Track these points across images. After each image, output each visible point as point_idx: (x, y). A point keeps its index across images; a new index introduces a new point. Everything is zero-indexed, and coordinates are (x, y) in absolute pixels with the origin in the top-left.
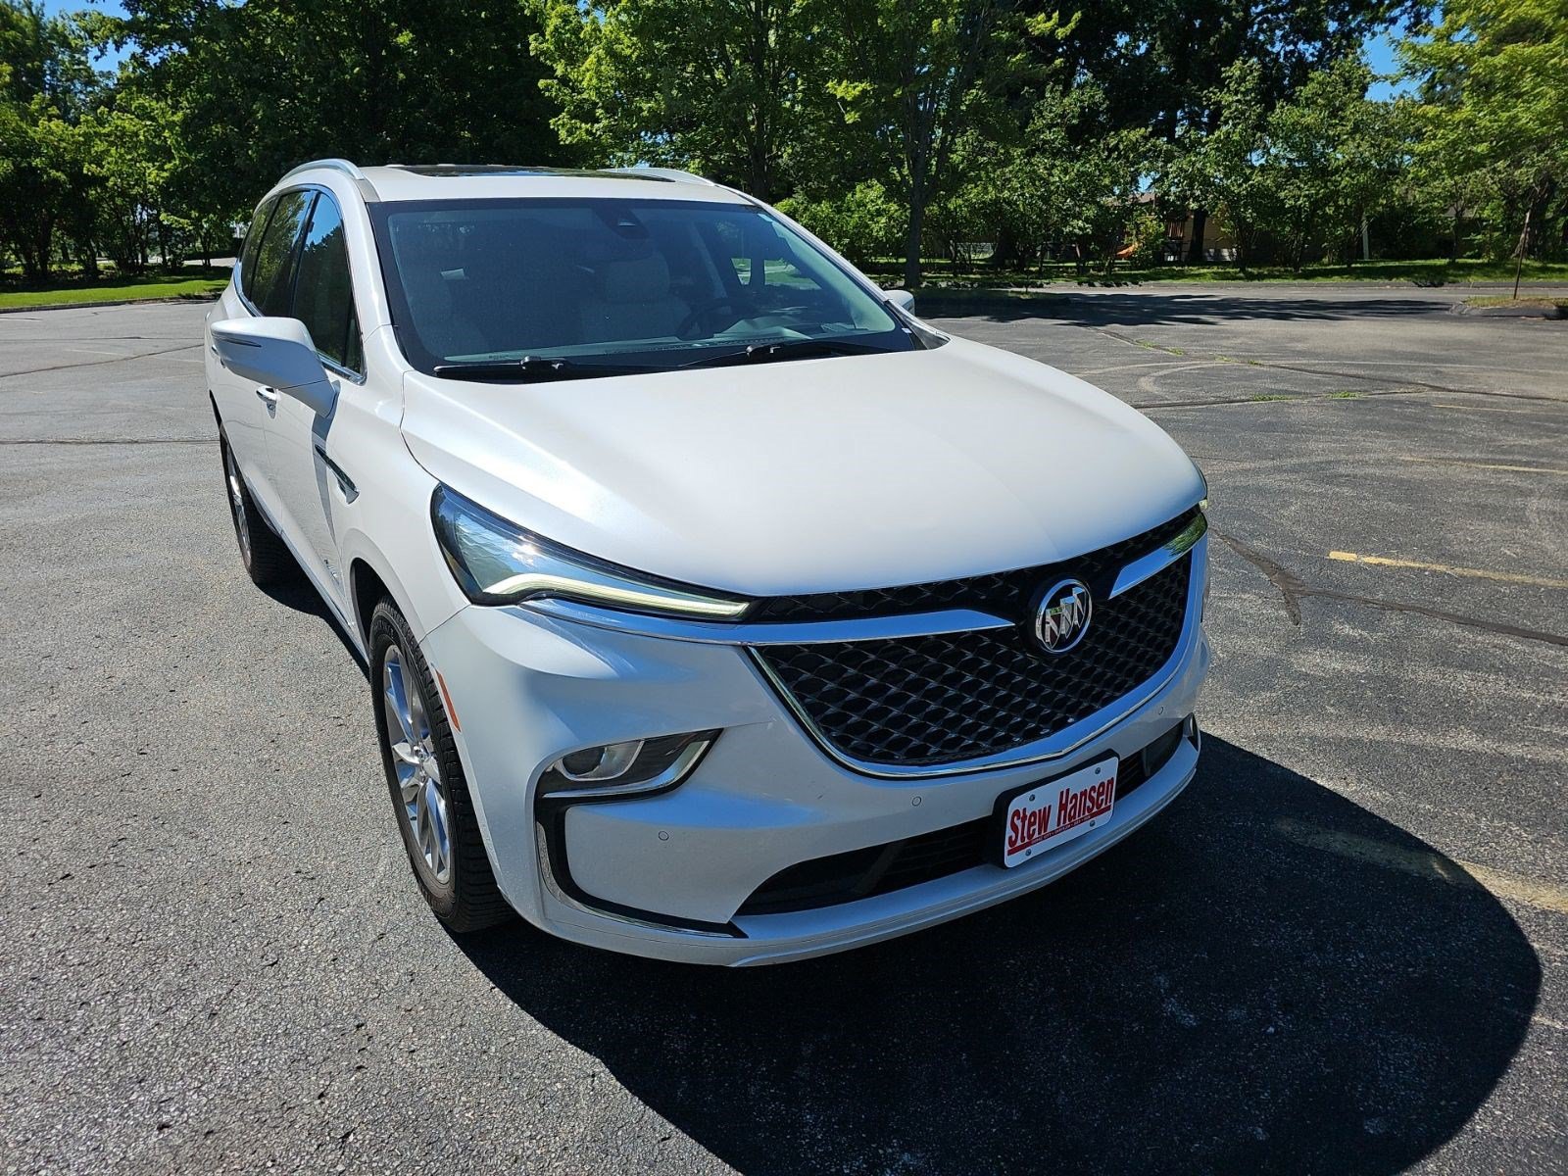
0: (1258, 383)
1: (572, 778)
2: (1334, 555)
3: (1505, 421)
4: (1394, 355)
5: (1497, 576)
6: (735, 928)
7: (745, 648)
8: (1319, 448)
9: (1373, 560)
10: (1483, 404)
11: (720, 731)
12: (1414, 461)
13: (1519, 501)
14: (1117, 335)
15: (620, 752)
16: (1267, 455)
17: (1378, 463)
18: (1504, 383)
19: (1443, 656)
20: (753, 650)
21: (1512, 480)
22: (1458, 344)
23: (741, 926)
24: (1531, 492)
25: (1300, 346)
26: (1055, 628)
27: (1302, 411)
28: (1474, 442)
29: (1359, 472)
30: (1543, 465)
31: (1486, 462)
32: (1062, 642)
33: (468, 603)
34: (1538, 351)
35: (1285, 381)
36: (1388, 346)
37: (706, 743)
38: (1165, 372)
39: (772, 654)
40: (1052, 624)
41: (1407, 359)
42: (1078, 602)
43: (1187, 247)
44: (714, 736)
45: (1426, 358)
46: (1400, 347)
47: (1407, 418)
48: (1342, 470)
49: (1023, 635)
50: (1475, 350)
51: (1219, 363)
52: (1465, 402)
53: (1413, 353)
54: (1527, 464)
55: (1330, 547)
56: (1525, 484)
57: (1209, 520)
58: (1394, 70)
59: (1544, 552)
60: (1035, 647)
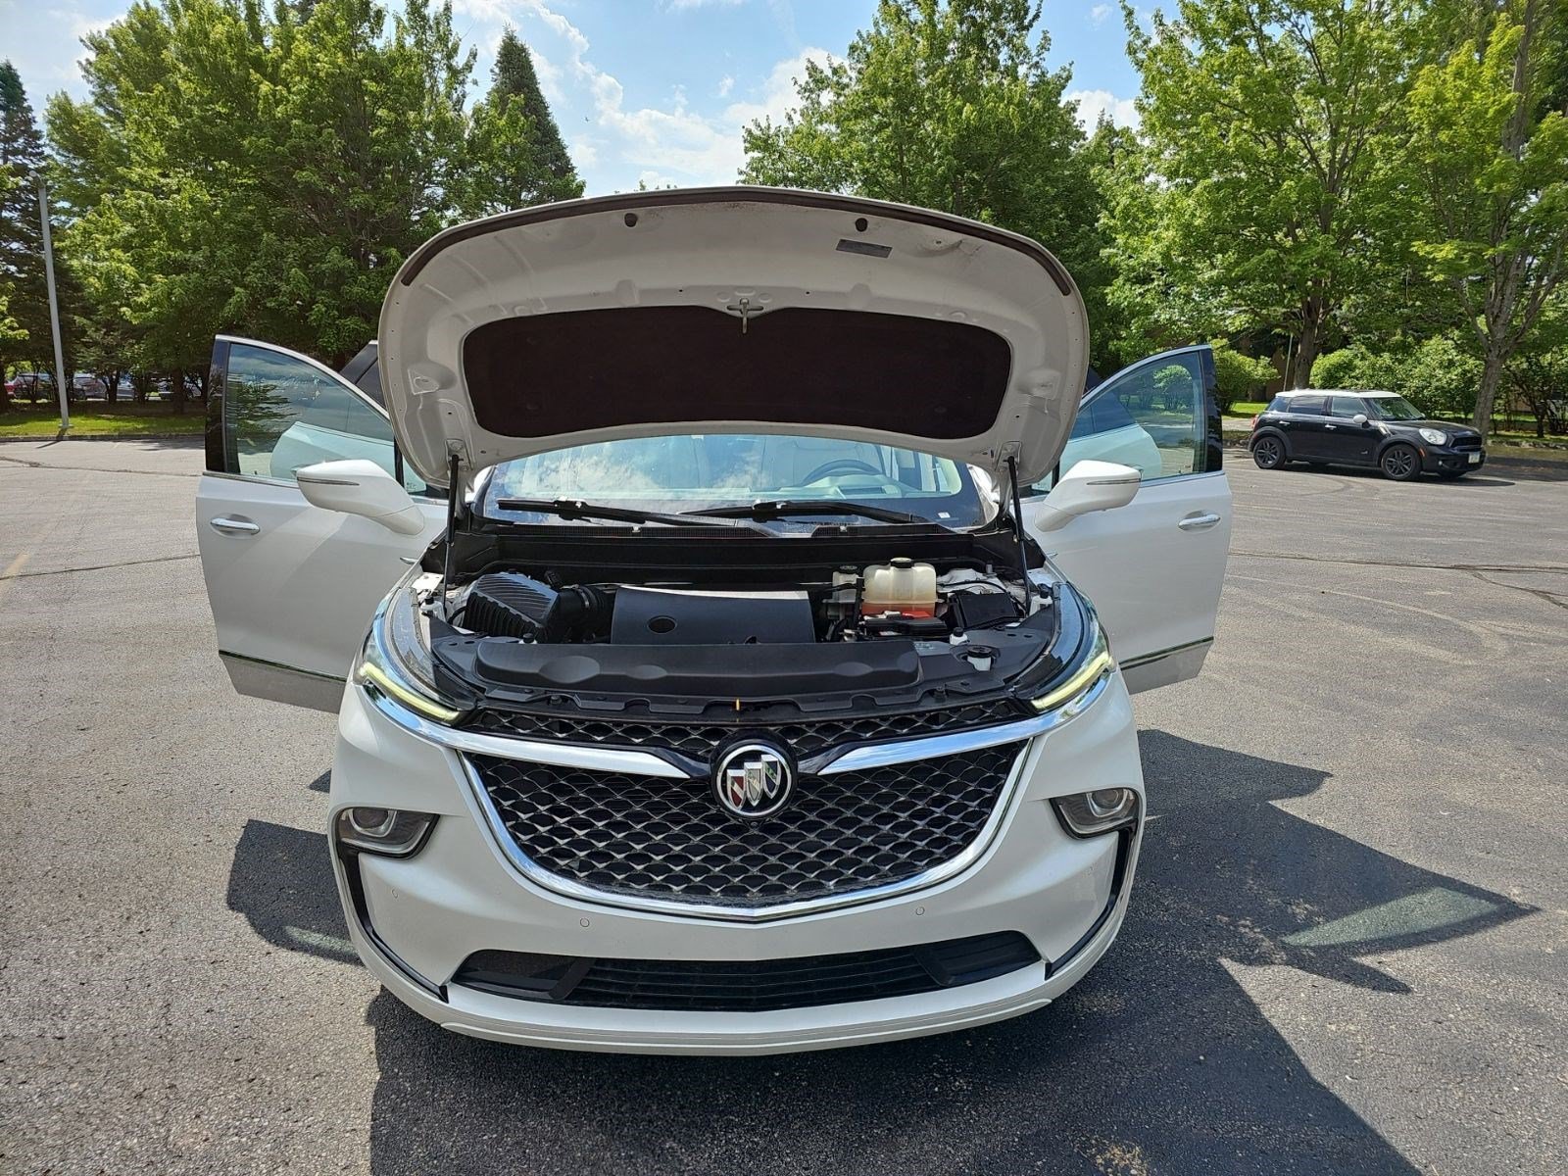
1: (358, 828)
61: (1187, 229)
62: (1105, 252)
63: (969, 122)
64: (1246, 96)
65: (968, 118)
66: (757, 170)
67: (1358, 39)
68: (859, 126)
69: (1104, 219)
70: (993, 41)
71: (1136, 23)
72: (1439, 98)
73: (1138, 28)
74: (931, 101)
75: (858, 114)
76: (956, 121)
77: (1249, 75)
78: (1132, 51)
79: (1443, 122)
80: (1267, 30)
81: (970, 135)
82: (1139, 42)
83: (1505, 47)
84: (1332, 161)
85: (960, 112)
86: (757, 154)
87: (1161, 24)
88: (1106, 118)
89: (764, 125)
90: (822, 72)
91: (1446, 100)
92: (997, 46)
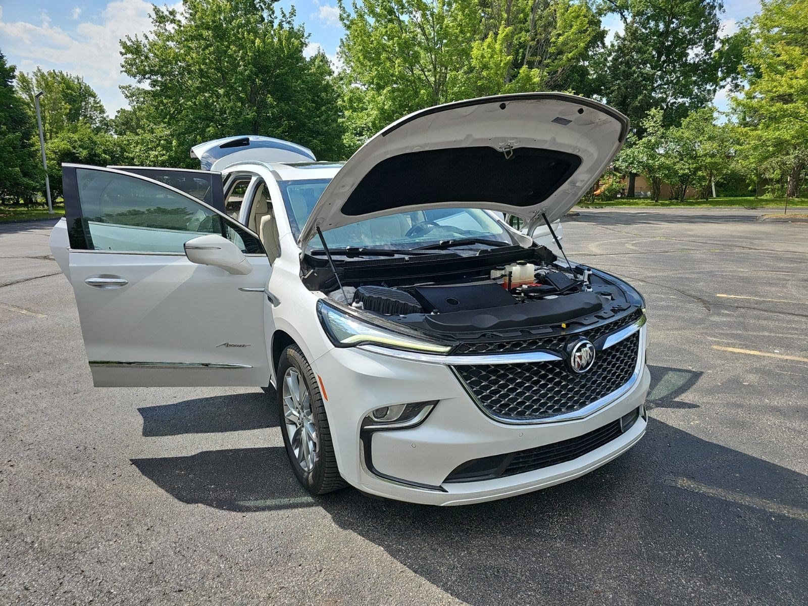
0: (676, 246)
1: (376, 420)
2: (718, 295)
3: (780, 259)
4: (733, 236)
5: (776, 300)
6: (442, 488)
7: (449, 366)
8: (707, 267)
9: (732, 296)
10: (771, 254)
11: (439, 401)
12: (744, 271)
13: (784, 282)
14: (607, 228)
15: (395, 410)
16: (687, 269)
17: (730, 271)
18: (779, 247)
19: (758, 318)
20: (452, 367)
21: (781, 277)
22: (761, 233)
23: (445, 487)
24: (789, 280)
25: (690, 233)
26: (579, 361)
27: (698, 255)
28: (767, 266)
29: (724, 274)
30: (794, 272)
31: (772, 271)
32: (582, 368)
33: (333, 346)
34: (795, 235)
35: (689, 245)
36: (729, 233)
37: (433, 406)
38: (634, 242)
39: (460, 368)
40: (578, 359)
41: (738, 238)
42: (589, 351)
43: (626, 191)
44: (436, 403)
45: (747, 238)
46: (734, 234)
47: (741, 257)
48: (717, 273)
49: (565, 364)
50: (768, 235)
51: (658, 239)
52: (763, 253)
53: (741, 236)
54: (788, 272)
55: (717, 293)
56: (787, 278)
57: (647, 316)
58: (727, 109)
59: (792, 295)
60: (570, 369)
61: (382, 110)
62: (340, 120)
63: (259, 49)
64: (399, 48)
65: (258, 46)
66: (131, 65)
67: (444, 26)
68: (193, 44)
69: (340, 102)
70: (260, 5)
71: (343, 5)
72: (483, 56)
73: (344, 8)
74: (234, 35)
75: (193, 38)
76: (252, 47)
77: (400, 38)
78: (342, 19)
79: (485, 67)
80: (402, 18)
81: (260, 54)
82: (345, 15)
83: (505, 36)
84: (435, 81)
85: (254, 43)
86: (129, 56)
87: (356, 8)
88: (321, 51)
89: (134, 39)
90: (163, 13)
91: (485, 57)
92: (263, 10)
